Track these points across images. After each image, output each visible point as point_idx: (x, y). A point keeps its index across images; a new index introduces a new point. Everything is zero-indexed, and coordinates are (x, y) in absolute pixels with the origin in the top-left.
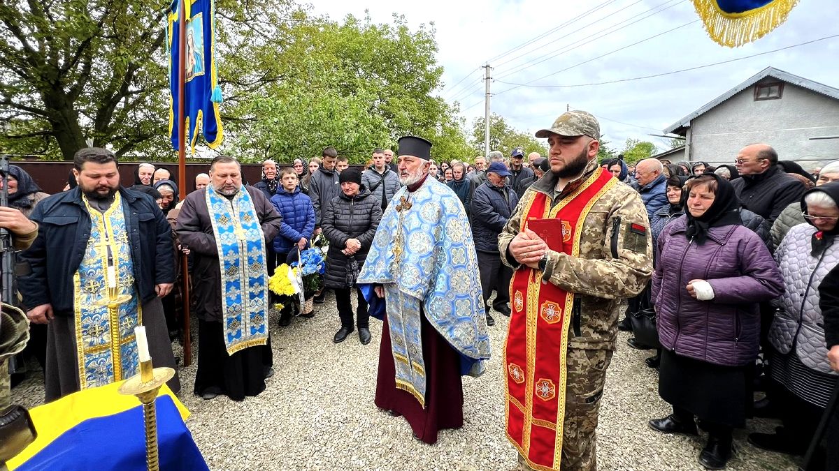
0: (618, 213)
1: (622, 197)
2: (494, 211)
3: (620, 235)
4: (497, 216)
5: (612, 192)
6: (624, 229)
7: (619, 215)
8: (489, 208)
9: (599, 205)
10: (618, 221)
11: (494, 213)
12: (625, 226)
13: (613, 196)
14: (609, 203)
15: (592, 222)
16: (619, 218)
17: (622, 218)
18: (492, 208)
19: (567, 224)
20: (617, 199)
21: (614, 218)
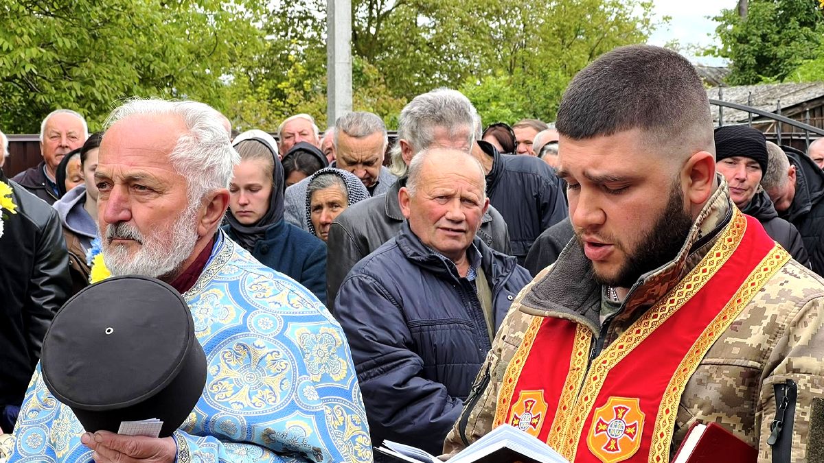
0: (789, 368)
1: (794, 314)
2: (423, 374)
3: (796, 439)
4: (436, 399)
5: (767, 299)
6: (807, 418)
7: (791, 376)
8: (402, 360)
9: (731, 340)
10: (787, 394)
11: (419, 384)
12: (808, 409)
13: (769, 313)
14: (756, 336)
15: (710, 393)
16: (791, 386)
17: (802, 382)
18: (416, 359)
19: (632, 405)
20: (780, 321)
21: (777, 386)
